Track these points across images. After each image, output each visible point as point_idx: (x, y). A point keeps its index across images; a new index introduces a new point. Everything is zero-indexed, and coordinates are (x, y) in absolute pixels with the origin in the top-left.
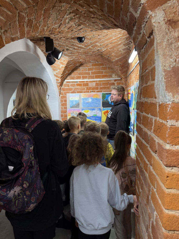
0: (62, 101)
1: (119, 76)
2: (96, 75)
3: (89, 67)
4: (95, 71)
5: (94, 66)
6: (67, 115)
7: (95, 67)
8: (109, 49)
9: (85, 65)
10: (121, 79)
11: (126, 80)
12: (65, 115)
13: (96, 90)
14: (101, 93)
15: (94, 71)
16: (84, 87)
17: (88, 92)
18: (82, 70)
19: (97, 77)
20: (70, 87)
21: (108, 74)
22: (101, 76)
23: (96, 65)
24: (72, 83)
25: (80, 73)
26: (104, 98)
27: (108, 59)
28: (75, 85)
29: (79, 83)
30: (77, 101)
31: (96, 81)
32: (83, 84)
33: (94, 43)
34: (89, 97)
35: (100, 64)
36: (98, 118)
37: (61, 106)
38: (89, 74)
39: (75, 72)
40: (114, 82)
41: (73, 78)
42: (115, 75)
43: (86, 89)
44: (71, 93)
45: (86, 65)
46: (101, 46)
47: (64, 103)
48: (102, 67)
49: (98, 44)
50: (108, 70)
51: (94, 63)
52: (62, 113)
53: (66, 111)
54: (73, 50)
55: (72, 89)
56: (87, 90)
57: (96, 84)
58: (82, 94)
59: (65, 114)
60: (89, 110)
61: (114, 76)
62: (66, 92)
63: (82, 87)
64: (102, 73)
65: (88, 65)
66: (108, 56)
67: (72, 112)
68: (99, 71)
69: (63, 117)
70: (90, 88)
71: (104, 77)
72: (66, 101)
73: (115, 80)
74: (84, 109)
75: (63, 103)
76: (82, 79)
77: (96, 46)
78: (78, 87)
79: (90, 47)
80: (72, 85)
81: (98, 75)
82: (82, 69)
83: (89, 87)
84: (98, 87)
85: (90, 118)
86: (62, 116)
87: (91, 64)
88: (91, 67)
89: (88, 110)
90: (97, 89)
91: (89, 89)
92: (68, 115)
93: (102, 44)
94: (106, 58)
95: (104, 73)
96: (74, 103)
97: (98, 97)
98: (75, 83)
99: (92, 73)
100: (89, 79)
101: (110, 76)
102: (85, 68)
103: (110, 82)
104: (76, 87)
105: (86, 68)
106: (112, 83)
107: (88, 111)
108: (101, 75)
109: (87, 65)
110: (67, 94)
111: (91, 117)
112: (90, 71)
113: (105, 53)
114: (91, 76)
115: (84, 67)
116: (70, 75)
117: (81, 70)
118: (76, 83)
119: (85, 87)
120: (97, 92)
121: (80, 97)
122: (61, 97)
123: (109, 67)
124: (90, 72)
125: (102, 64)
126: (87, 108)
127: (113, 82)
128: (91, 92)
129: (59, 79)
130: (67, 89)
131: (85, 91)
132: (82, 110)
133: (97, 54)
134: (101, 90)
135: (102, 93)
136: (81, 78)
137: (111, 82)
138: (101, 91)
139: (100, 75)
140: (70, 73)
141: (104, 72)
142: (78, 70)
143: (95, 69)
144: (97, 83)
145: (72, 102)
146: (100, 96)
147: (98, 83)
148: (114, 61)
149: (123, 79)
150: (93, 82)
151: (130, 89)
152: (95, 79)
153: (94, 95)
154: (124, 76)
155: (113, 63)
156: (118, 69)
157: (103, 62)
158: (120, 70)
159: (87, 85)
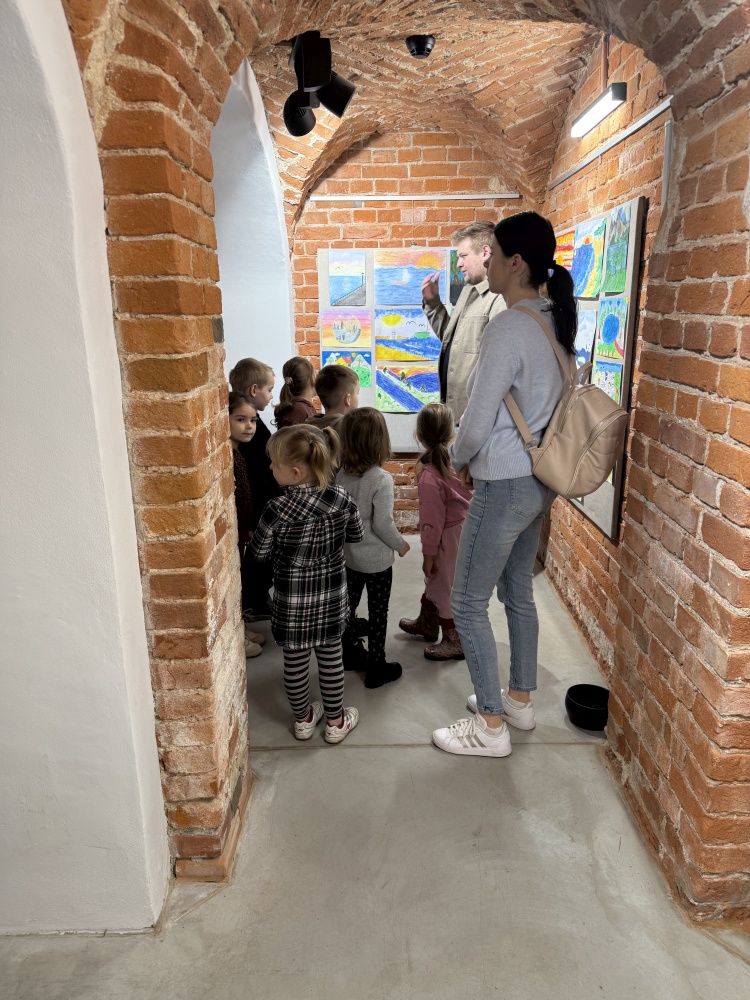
0: (297, 280)
1: (516, 186)
2: (431, 178)
3: (403, 148)
4: (426, 165)
5: (423, 143)
6: (317, 334)
7: (425, 148)
8: (503, 81)
9: (387, 138)
10: (521, 197)
11: (540, 201)
12: (310, 332)
13: (427, 239)
14: (446, 248)
15: (420, 163)
16: (382, 224)
17: (399, 245)
18: (375, 156)
19: (433, 187)
20: (330, 224)
21: (473, 178)
22: (448, 185)
23: (428, 139)
24: (336, 210)
25: (369, 167)
27: (489, 119)
28: (347, 215)
29: (363, 208)
30: (357, 278)
31: (430, 203)
32: (380, 213)
33: (455, 59)
34: (401, 265)
35: (447, 136)
36: (434, 346)
37: (296, 300)
38: (401, 173)
39: (350, 164)
40: (496, 209)
41: (342, 190)
42: (497, 183)
43: (389, 232)
44: (333, 246)
45: (391, 138)
46: (477, 72)
47: (305, 285)
48: (451, 150)
49: (469, 63)
50: (472, 161)
51: (422, 130)
52: (297, 325)
53: (315, 320)
54: (374, 81)
55: (337, 230)
56: (394, 239)
57: (429, 213)
58: (375, 251)
59: (312, 329)
61: (494, 183)
62: (313, 245)
63: (376, 223)
64: (452, 170)
65: (401, 140)
66: (491, 110)
67: (338, 323)
68: (439, 162)
69: (304, 342)
70: (407, 228)
71: (458, 186)
72: (314, 278)
73: (500, 202)
74: (382, 312)
75: (301, 287)
76: (376, 195)
77: (460, 69)
78: (361, 224)
79: (436, 72)
80: (337, 217)
81: (439, 177)
82: (375, 152)
83: (401, 227)
84: (437, 227)
85: (404, 347)
86: (299, 337)
87: (411, 133)
88: (411, 147)
89: (398, 314)
90: (433, 232)
91: (401, 235)
92: (321, 335)
93: (483, 63)
94: (481, 114)
95: (460, 174)
96: (347, 288)
97: (434, 265)
98: (348, 209)
99: (416, 171)
100: (401, 194)
101: (482, 185)
102: (388, 149)
103: (479, 208)
104: (353, 224)
105: (393, 148)
106: (487, 211)
107: (399, 320)
108: (447, 178)
109: (395, 138)
110: (319, 250)
111: (408, 341)
112: (405, 164)
113: (485, 98)
114: (411, 182)
115: (384, 145)
116: (328, 176)
117: (373, 157)
118: (353, 210)
119: (388, 227)
120: (433, 244)
121: (368, 262)
122: (296, 262)
123: (477, 151)
124: (408, 165)
125: (452, 139)
126: (393, 307)
127: (491, 206)
128: (408, 244)
129: (295, 190)
130: (317, 231)
131: (388, 239)
132: (377, 315)
133: (451, 100)
134: (445, 238)
135: (448, 249)
136: (371, 190)
137: (484, 207)
139: (445, 181)
140: (331, 167)
141: (459, 167)
142: (363, 155)
143: (428, 155)
144: (432, 211)
145: (338, 281)
146: (442, 261)
147: (436, 210)
148: (509, 130)
149: (528, 197)
150: (418, 205)
151: (573, 232)
152: (424, 194)
153: (420, 256)
154: (536, 185)
155: (505, 136)
156: (515, 160)
157: (460, 129)
158: (526, 164)
159: (394, 215)
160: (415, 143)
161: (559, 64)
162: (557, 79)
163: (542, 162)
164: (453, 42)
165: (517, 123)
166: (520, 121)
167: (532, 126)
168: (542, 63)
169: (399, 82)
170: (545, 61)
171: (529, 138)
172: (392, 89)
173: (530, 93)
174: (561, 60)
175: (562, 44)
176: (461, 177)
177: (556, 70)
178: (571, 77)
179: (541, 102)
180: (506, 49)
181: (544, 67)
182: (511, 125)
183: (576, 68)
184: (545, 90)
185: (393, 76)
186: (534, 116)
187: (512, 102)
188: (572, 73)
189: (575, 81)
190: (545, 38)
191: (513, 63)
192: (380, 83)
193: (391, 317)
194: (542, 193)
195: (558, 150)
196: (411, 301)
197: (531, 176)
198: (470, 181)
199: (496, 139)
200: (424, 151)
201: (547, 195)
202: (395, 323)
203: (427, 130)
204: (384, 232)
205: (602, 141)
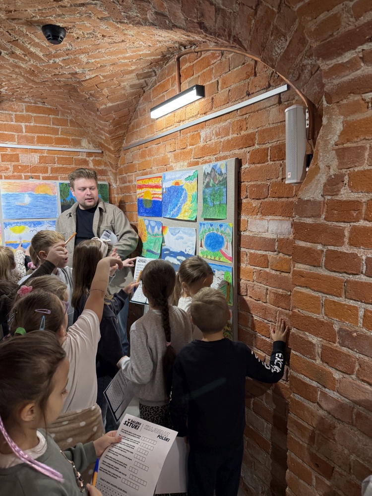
1: (100, 145)
2: (40, 135)
3: (18, 113)
4: (36, 126)
5: (33, 112)
7: (35, 115)
8: (103, 76)
9: (5, 105)
10: (102, 152)
11: (117, 156)
13: (41, 175)
14: (56, 181)
15: (32, 124)
16: (5, 163)
17: (20, 178)
19: (41, 141)
21: (70, 138)
22: (54, 141)
23: (36, 109)
26: (66, 194)
27: (89, 101)
31: (41, 151)
33: (75, 53)
34: (22, 191)
35: (50, 109)
38: (18, 129)
40: (87, 159)
42: (87, 143)
43: (11, 169)
45: (8, 105)
46: (87, 66)
48: (53, 118)
49: (83, 58)
50: (69, 127)
51: (31, 103)
56: (15, 174)
57: (41, 158)
60: (27, 226)
61: (84, 143)
64: (55, 132)
66: (91, 95)
68: (46, 125)
70: (25, 167)
71: (60, 142)
73: (90, 154)
74: (10, 224)
77: (76, 61)
79: (57, 60)
81: (46, 135)
83: (20, 166)
84: (47, 168)
87: (23, 104)
88: (24, 113)
89: (23, 226)
90: (45, 170)
91: (20, 171)
93: (93, 61)
94: (83, 96)
95: (61, 134)
97: (48, 192)
99: (29, 129)
100: (19, 143)
101: (77, 143)
102: (6, 112)
103: (76, 157)
105: (11, 112)
106: (82, 159)
107: (23, 229)
108: (53, 136)
109: (11, 105)
112: (21, 124)
113: (89, 86)
114: (25, 136)
115: (3, 109)
119: (9, 165)
120: (44, 178)
123: (71, 121)
124: (23, 125)
125: (55, 111)
126: (19, 221)
127: (84, 157)
128: (27, 178)
131: (11, 174)
132: (6, 227)
133: (62, 83)
134: (54, 175)
135: (58, 182)
137: (79, 157)
138: (56, 179)
139: (51, 138)
143: (36, 120)
144: (43, 157)
146: (53, 190)
147: (46, 156)
148: (103, 109)
149: (107, 153)
150: (32, 152)
151: (161, 177)
152: (36, 145)
153: (37, 186)
154: (115, 146)
155: (98, 113)
156: (102, 129)
157: (61, 106)
158: (110, 132)
159: (14, 158)
160: (27, 111)
161: (140, 72)
162: (137, 82)
163: (121, 132)
164: (78, 38)
165: (108, 106)
166: (110, 104)
167: (116, 109)
168: (131, 69)
169: (26, 62)
170: (133, 67)
171: (114, 116)
172: (19, 67)
173: (119, 87)
174: (142, 69)
175: (148, 58)
176: (62, 136)
177: (137, 75)
178: (145, 81)
179: (124, 95)
180: (111, 54)
181: (131, 72)
182: (103, 107)
183: (150, 76)
184: (128, 87)
185: (23, 56)
186: (119, 102)
187: (106, 91)
188: (147, 79)
189: (147, 85)
190: (140, 51)
191: (112, 64)
192: (11, 60)
193: (17, 228)
194: (119, 151)
195: (130, 126)
196: (32, 216)
197: (113, 140)
198: (69, 139)
199: (90, 114)
200: (35, 117)
201: (122, 154)
202: (21, 231)
203: (35, 103)
204: (7, 169)
205: (180, 122)
